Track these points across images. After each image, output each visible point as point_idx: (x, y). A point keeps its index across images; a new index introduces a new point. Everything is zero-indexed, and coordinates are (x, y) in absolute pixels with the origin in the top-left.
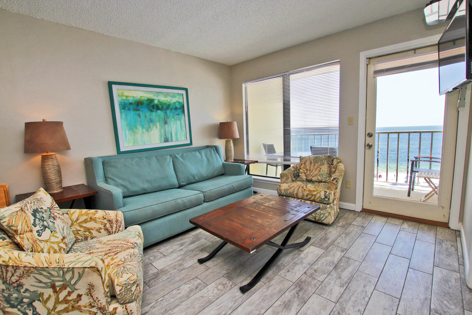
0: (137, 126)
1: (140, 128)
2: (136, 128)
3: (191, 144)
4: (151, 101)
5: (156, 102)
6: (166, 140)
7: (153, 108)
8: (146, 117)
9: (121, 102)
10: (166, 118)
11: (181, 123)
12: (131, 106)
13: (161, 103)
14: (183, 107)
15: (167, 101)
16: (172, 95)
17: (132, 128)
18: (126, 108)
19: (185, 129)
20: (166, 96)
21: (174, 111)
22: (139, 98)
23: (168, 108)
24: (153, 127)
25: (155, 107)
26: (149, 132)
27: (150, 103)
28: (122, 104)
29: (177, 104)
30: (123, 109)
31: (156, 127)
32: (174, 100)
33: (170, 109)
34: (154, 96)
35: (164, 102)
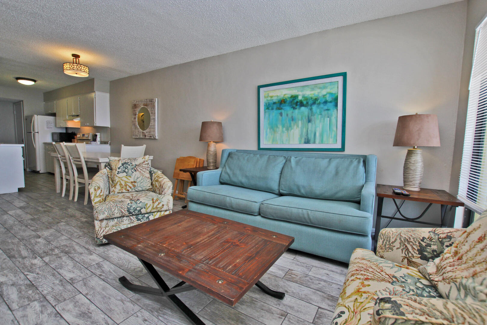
0: (278, 125)
1: (280, 127)
2: (277, 127)
3: (343, 149)
4: (294, 97)
5: (300, 98)
6: (307, 142)
7: (297, 105)
8: (287, 115)
9: (266, 103)
10: (310, 116)
11: (330, 121)
12: (274, 105)
13: (306, 99)
14: (336, 99)
15: (314, 94)
16: (321, 86)
17: (273, 127)
18: (270, 108)
19: (335, 129)
20: (313, 89)
21: (322, 106)
22: (282, 96)
23: (314, 103)
24: (294, 125)
25: (298, 104)
26: (289, 131)
27: (293, 100)
28: (266, 105)
29: (328, 96)
30: (267, 109)
31: (298, 126)
32: (324, 92)
33: (318, 104)
34: (298, 91)
35: (310, 96)
